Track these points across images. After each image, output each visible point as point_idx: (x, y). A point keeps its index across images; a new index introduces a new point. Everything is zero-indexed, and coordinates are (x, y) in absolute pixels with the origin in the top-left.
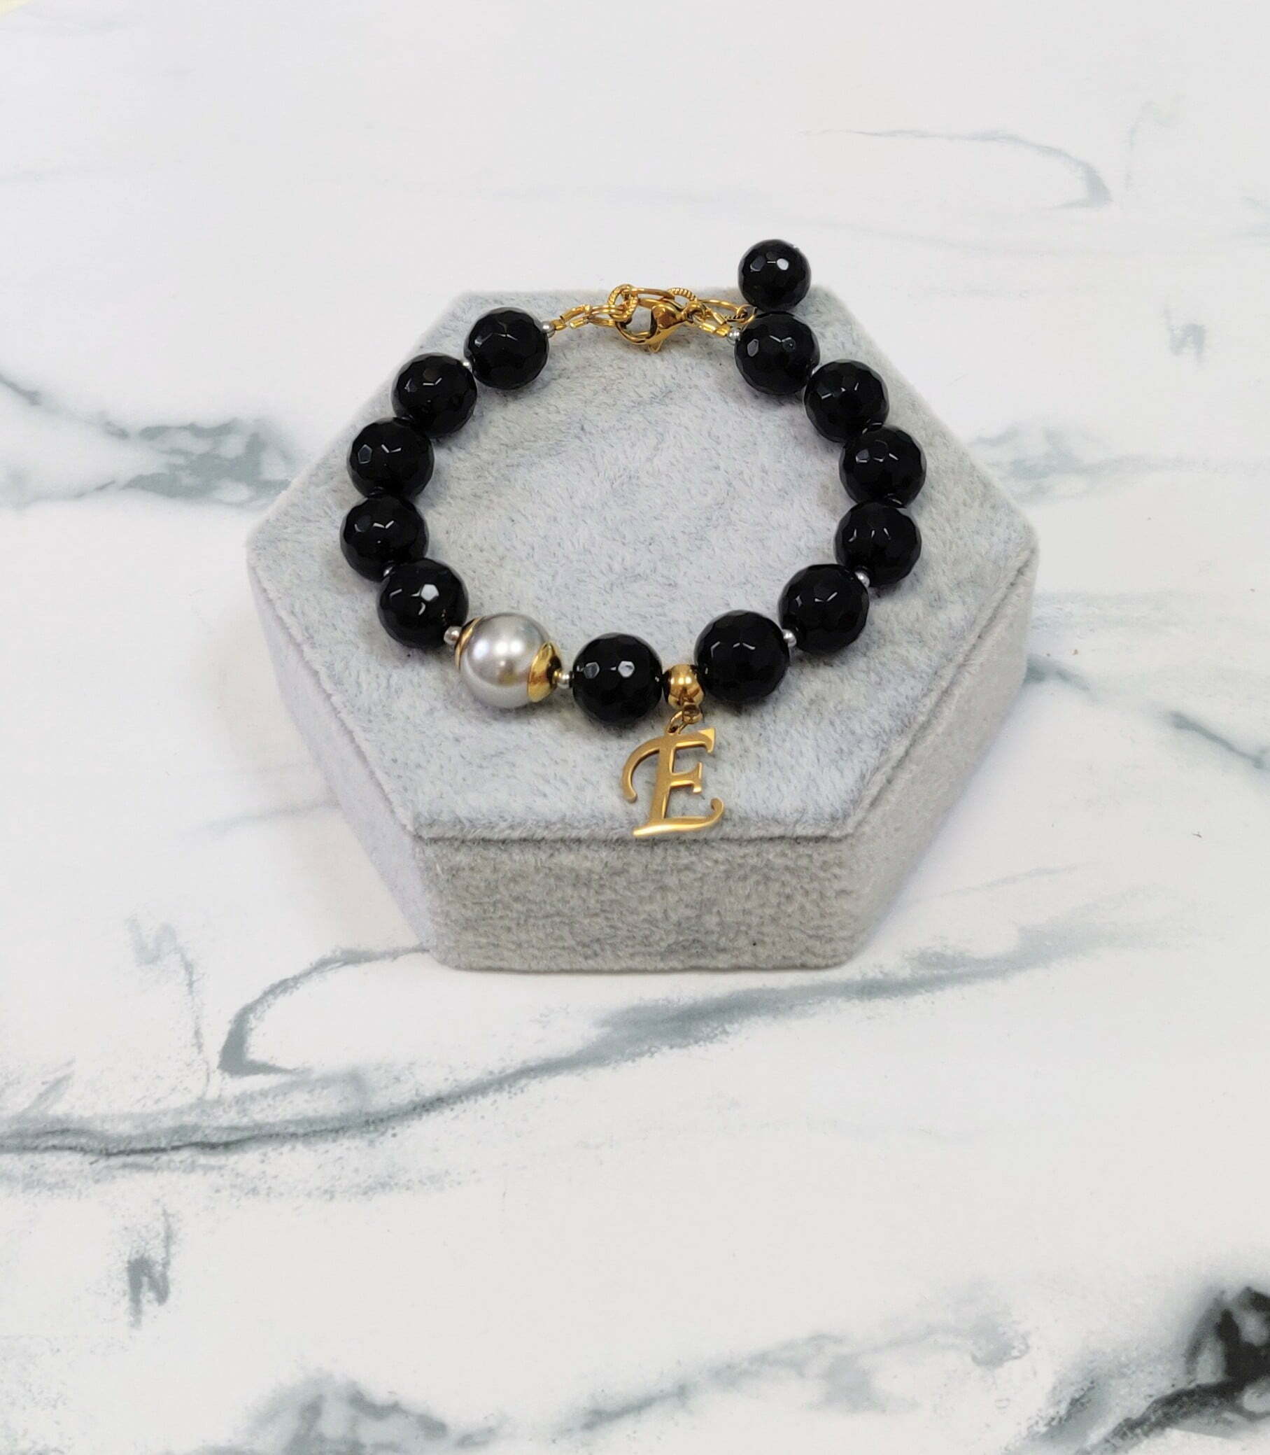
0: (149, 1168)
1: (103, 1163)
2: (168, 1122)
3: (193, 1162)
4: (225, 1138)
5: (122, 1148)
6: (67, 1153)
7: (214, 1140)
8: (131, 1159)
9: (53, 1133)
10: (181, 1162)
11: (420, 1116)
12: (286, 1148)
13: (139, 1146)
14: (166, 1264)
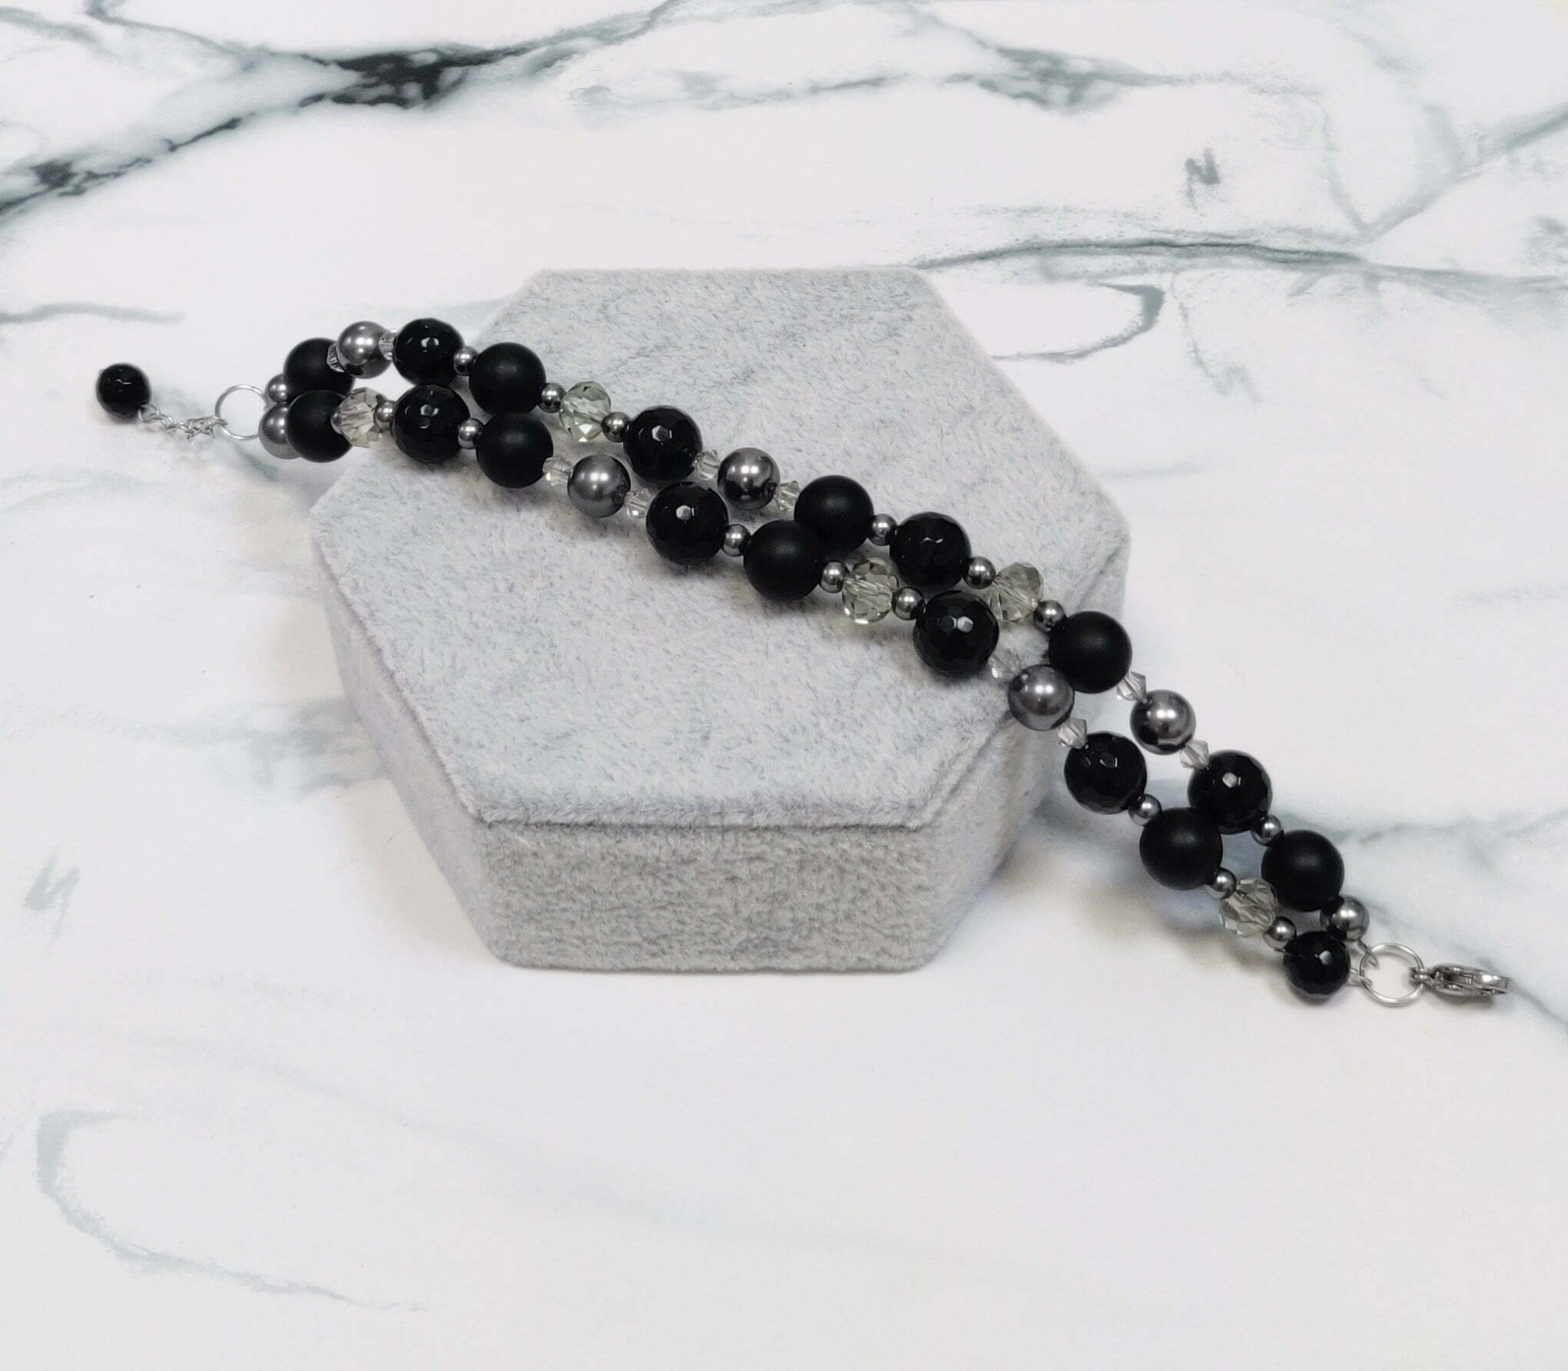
0: (1212, 235)
1: (1251, 240)
2: (1202, 261)
3: (1177, 235)
4: (1154, 249)
5: (1236, 249)
6: (1281, 248)
7: (1162, 249)
8: (1227, 241)
9: (1294, 261)
10: (1186, 236)
11: (997, 250)
12: (1104, 238)
13: (1222, 249)
14: (1190, 180)
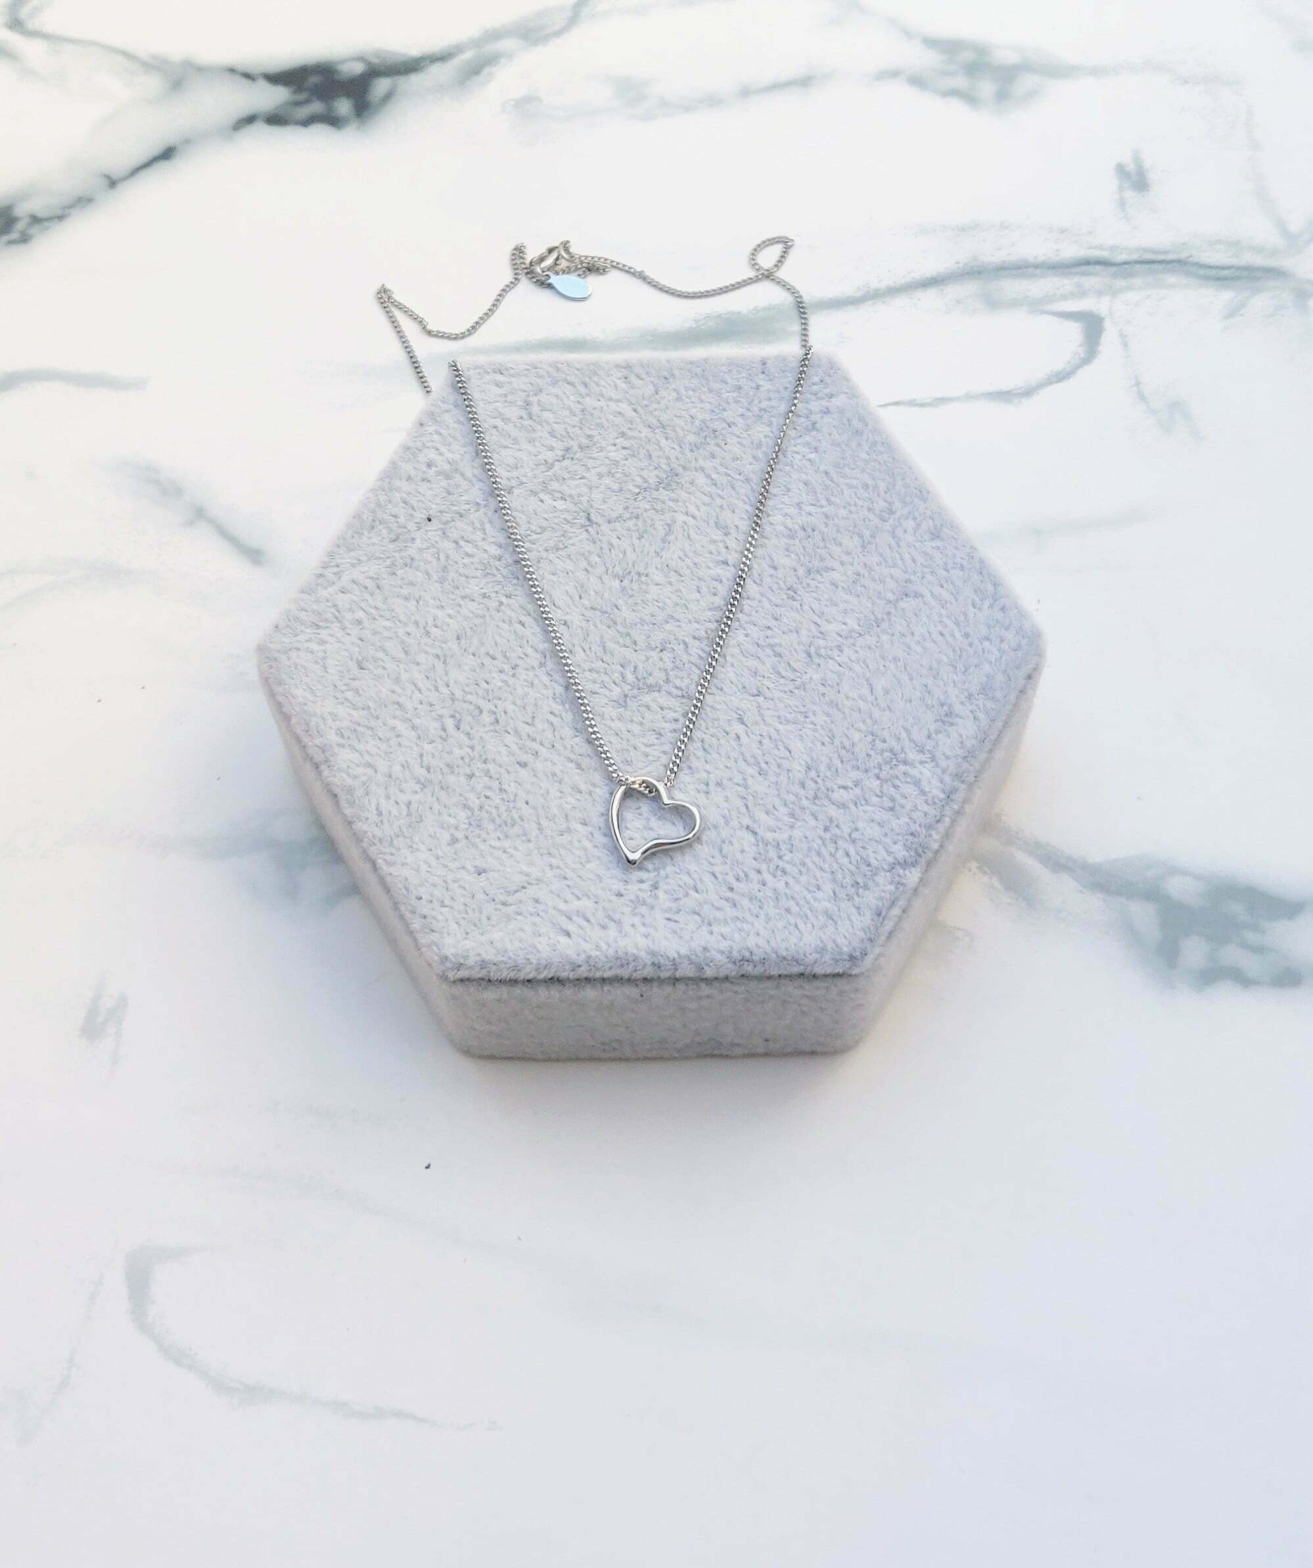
0: (1146, 250)
1: (1183, 256)
2: (1138, 281)
3: (1113, 252)
4: (1090, 268)
5: (1169, 266)
6: (1212, 264)
7: (1098, 268)
9: (1227, 278)
10: (1121, 253)
11: (937, 275)
12: (1041, 259)
13: (1155, 266)
14: (1121, 188)
